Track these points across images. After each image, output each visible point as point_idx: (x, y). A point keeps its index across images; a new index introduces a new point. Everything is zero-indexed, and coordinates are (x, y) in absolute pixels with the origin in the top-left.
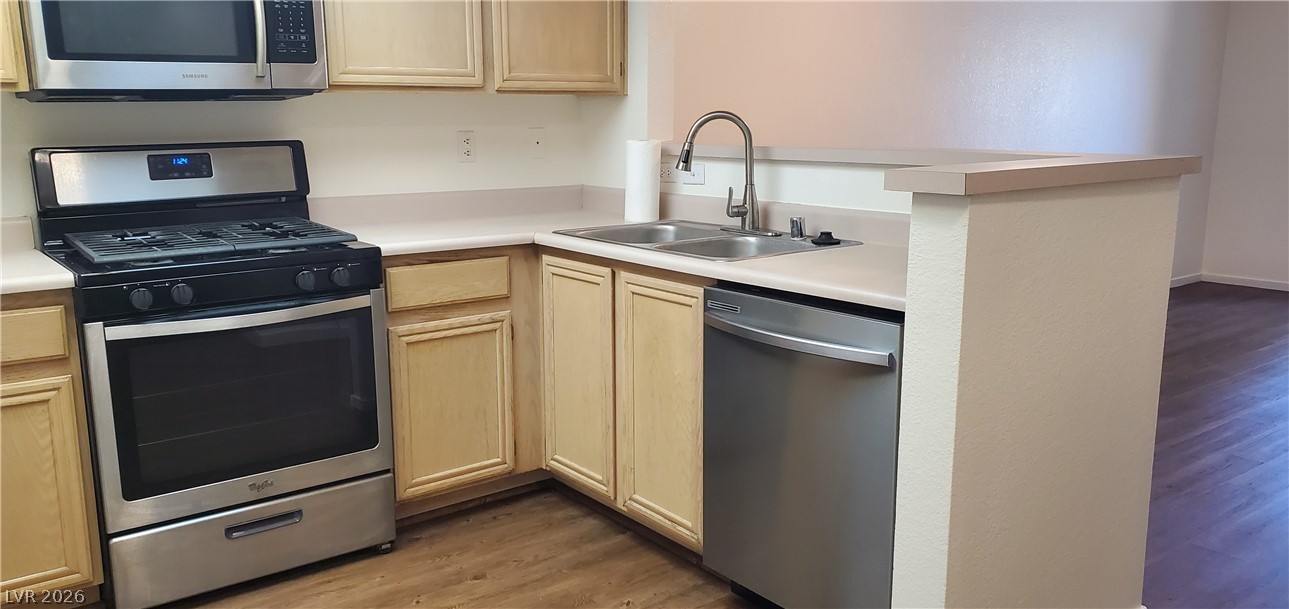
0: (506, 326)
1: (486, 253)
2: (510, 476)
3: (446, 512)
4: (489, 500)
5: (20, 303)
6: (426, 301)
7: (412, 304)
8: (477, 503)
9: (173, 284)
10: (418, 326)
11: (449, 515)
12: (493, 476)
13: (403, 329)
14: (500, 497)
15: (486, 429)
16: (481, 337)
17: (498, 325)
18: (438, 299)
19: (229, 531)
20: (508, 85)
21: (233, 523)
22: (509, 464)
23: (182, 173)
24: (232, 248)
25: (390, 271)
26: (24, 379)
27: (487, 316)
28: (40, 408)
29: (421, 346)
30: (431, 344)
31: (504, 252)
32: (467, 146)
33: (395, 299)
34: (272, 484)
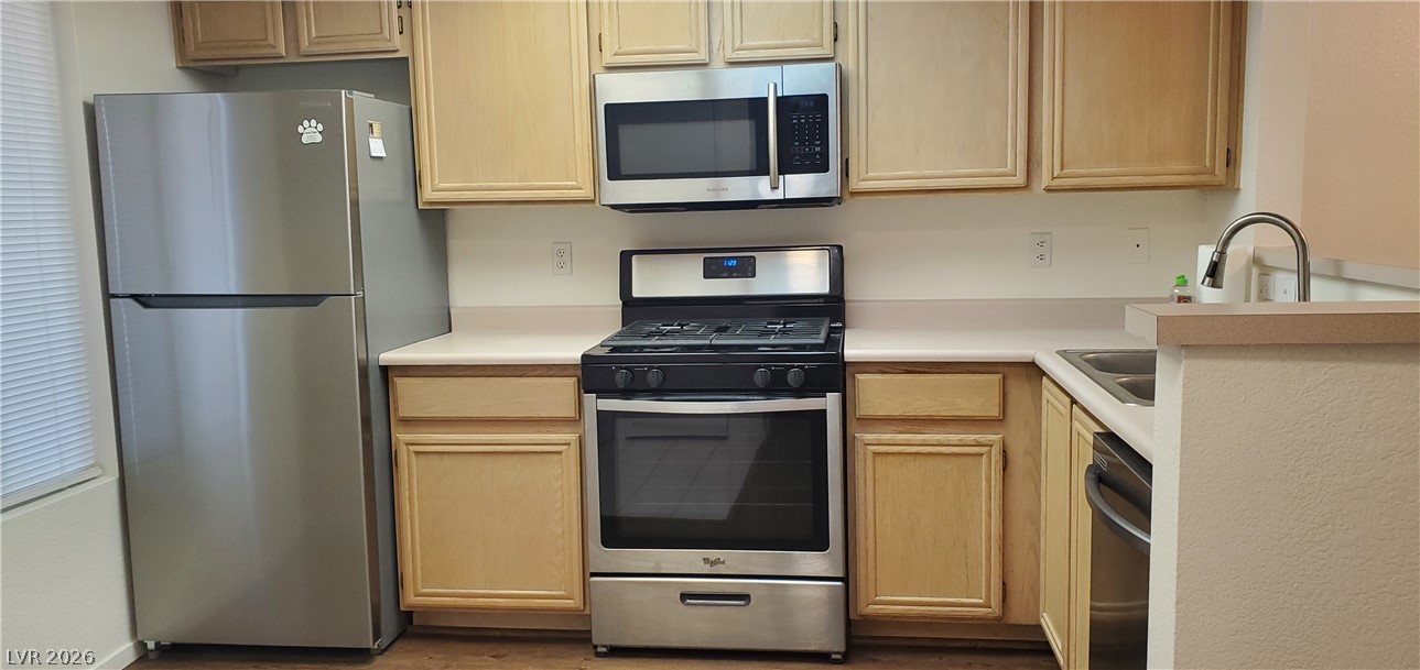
0: (996, 453)
1: (977, 369)
2: (998, 623)
3: (928, 643)
4: (980, 644)
5: (551, 373)
6: (897, 412)
7: (881, 413)
8: (966, 644)
9: (650, 368)
10: (886, 437)
11: (932, 647)
12: (973, 618)
13: (869, 437)
14: (993, 646)
15: (967, 563)
16: (963, 459)
17: (985, 449)
18: (911, 412)
19: (684, 597)
20: (1057, 182)
21: (687, 590)
22: (995, 610)
23: (730, 273)
24: (708, 342)
25: (859, 377)
26: (549, 432)
27: (971, 437)
28: (556, 457)
29: (890, 458)
30: (902, 458)
31: (1000, 369)
32: (1042, 249)
33: (862, 405)
34: (724, 563)
